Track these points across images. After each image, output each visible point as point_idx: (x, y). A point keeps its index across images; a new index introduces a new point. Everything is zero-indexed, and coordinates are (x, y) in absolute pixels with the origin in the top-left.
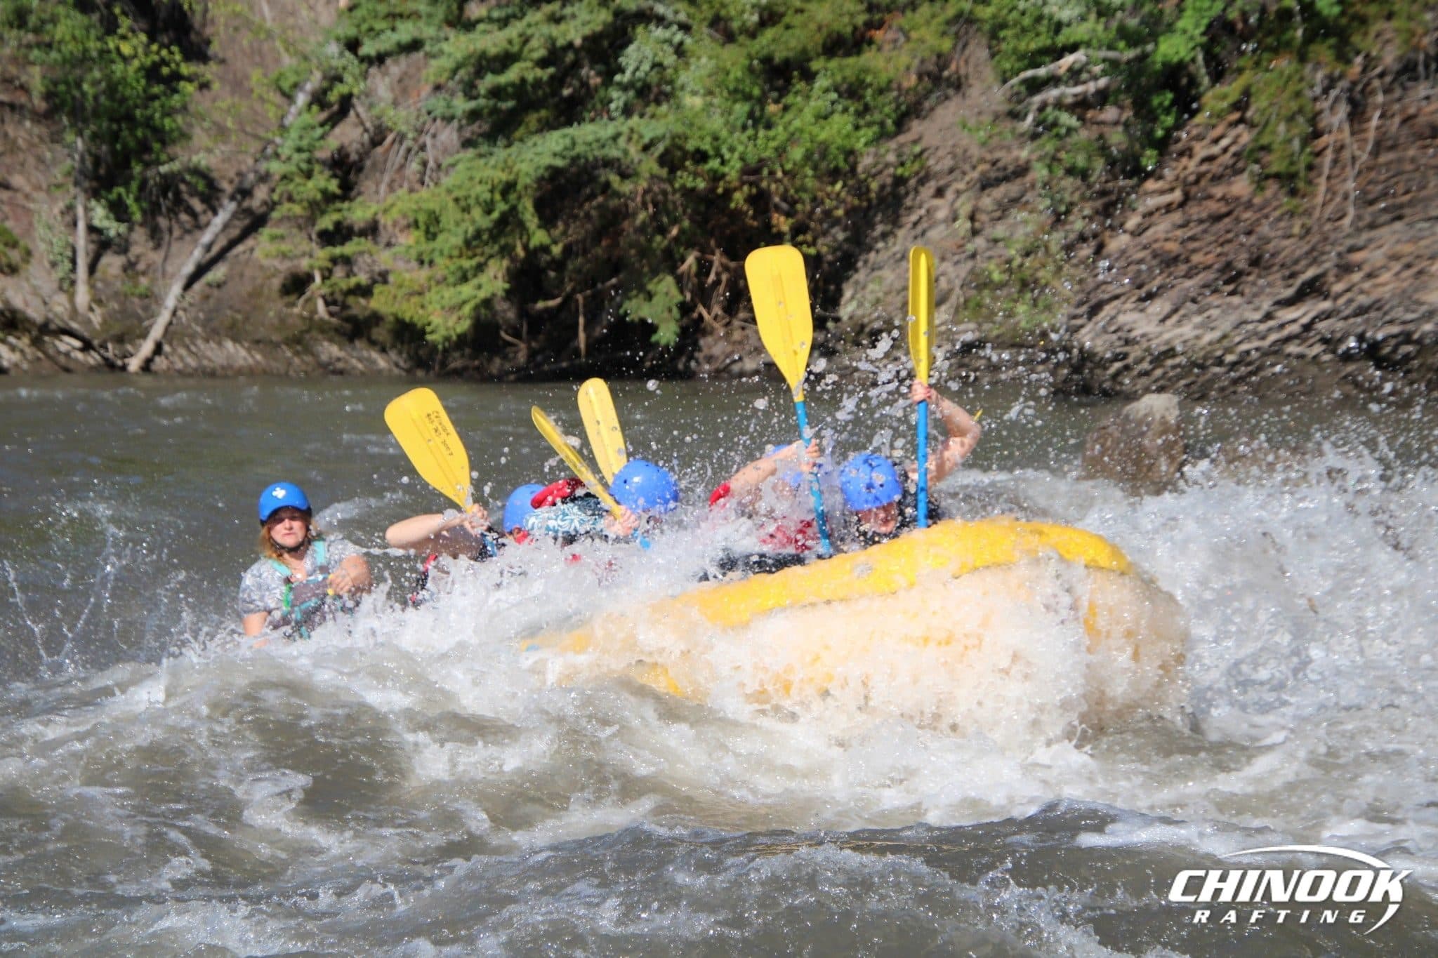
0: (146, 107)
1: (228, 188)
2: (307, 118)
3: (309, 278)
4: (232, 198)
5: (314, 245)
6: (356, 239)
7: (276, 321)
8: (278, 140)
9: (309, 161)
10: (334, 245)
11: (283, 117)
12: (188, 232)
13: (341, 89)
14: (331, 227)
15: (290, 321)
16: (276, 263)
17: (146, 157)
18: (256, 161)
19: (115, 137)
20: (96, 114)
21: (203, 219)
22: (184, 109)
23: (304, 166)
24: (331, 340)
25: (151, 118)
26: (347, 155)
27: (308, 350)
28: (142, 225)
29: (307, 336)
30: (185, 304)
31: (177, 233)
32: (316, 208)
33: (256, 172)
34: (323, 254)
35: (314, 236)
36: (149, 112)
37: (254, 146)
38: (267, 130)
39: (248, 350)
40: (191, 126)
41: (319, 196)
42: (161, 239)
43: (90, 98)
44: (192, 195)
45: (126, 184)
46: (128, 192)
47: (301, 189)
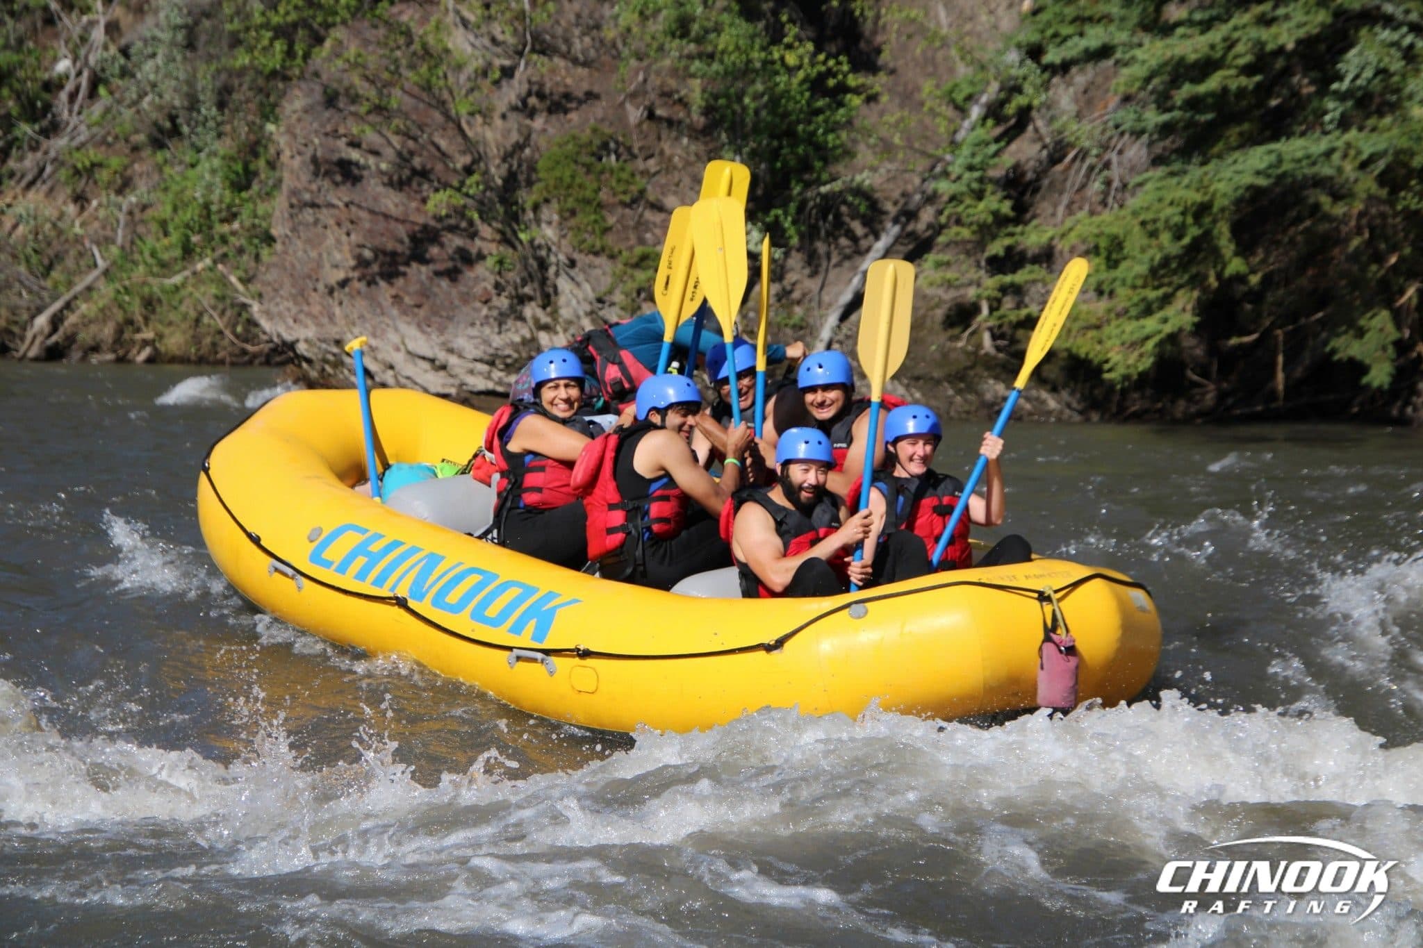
0: (809, 123)
1: (890, 208)
2: (981, 133)
3: (974, 309)
4: (896, 221)
5: (982, 272)
6: (1029, 267)
7: (938, 356)
8: (948, 157)
9: (981, 180)
10: (1005, 273)
11: (955, 132)
12: (848, 257)
13: (1019, 100)
14: (1001, 253)
15: (953, 356)
16: (940, 292)
17: (807, 177)
18: (924, 180)
19: (775, 154)
20: (756, 130)
21: (864, 244)
22: (849, 123)
23: (975, 186)
24: (996, 378)
25: (814, 133)
26: (1023, 174)
27: (971, 388)
28: (798, 250)
29: (971, 373)
30: (841, 337)
31: (834, 260)
32: (986, 232)
33: (923, 193)
34: (991, 283)
35: (983, 263)
36: (812, 128)
37: (922, 164)
38: (937, 147)
39: (907, 387)
40: (855, 141)
41: (990, 219)
42: (818, 266)
43: (751, 112)
44: (853, 218)
45: (784, 206)
46: (786, 214)
47: (971, 211)
